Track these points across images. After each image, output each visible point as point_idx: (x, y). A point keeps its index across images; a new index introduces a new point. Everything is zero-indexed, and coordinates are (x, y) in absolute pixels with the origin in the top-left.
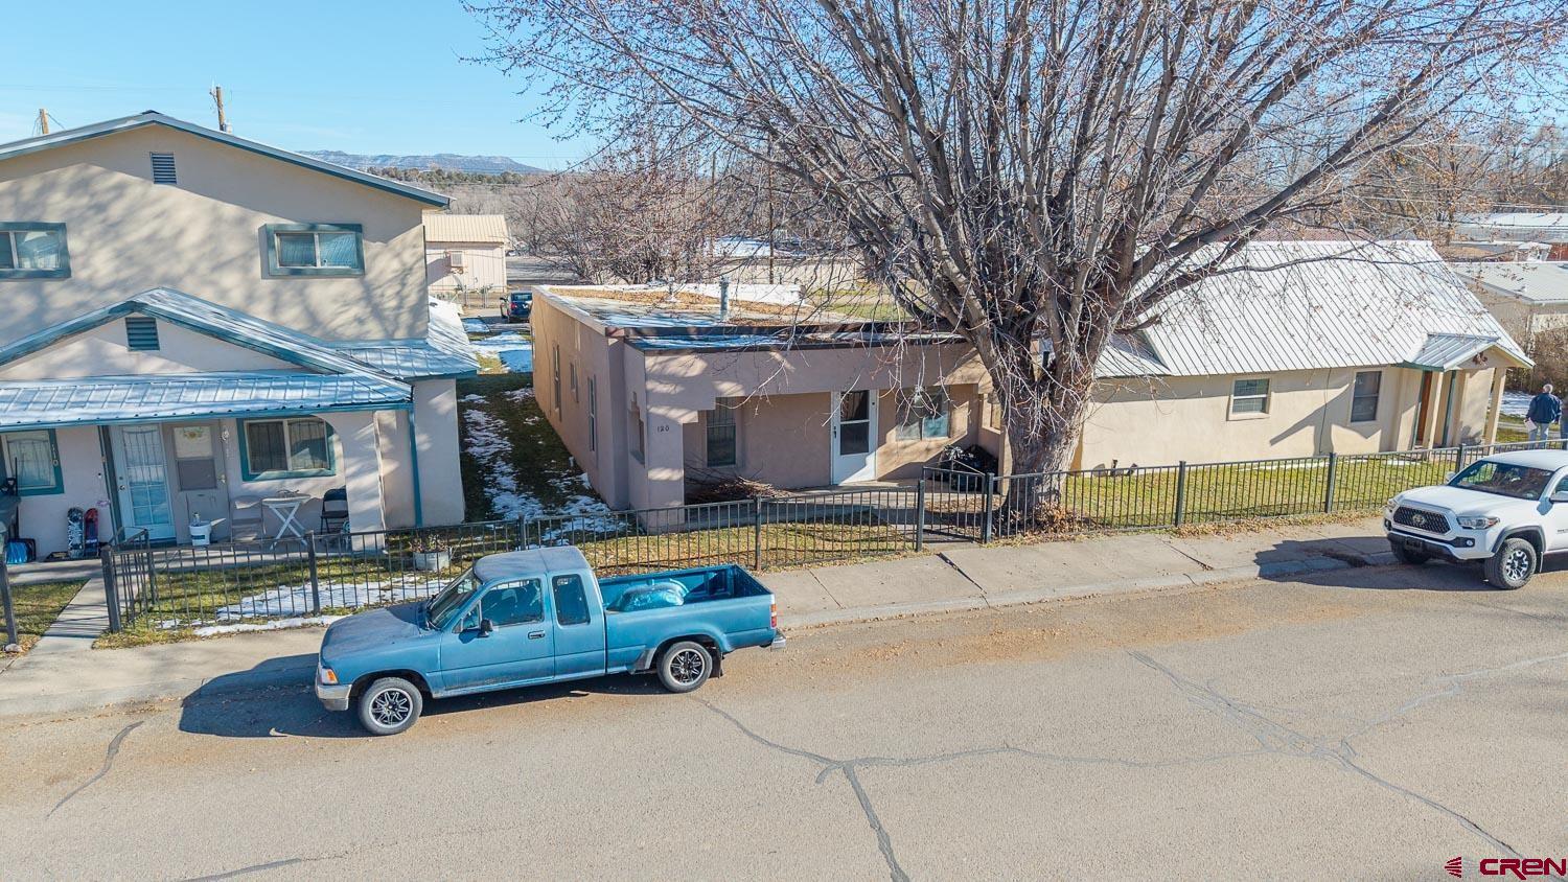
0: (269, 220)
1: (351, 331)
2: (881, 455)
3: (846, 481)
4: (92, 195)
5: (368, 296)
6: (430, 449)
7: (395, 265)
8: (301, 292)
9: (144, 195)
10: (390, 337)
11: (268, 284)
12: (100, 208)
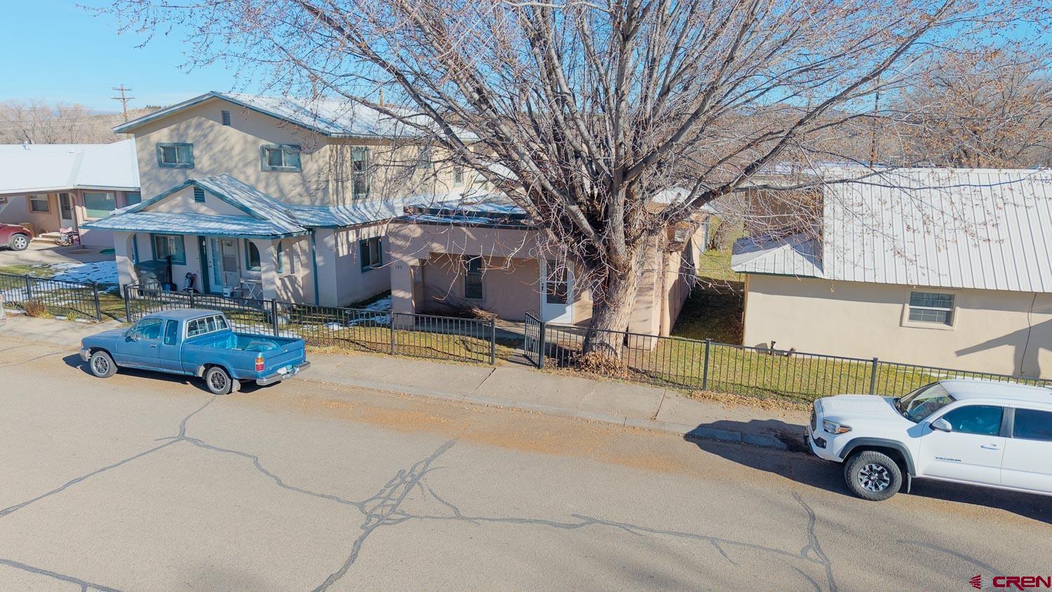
0: (264, 143)
1: (297, 200)
2: (576, 307)
3: (551, 321)
4: (202, 130)
5: (305, 182)
6: (323, 266)
7: (315, 167)
8: (277, 179)
9: (220, 131)
10: (313, 203)
11: (264, 174)
12: (205, 136)
